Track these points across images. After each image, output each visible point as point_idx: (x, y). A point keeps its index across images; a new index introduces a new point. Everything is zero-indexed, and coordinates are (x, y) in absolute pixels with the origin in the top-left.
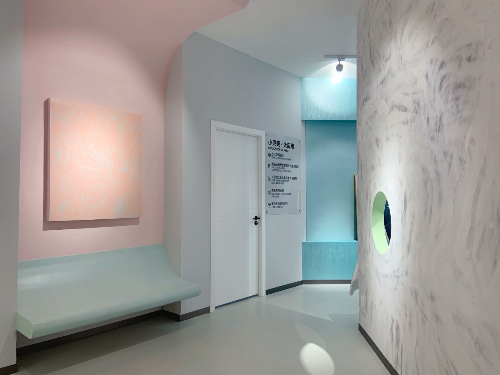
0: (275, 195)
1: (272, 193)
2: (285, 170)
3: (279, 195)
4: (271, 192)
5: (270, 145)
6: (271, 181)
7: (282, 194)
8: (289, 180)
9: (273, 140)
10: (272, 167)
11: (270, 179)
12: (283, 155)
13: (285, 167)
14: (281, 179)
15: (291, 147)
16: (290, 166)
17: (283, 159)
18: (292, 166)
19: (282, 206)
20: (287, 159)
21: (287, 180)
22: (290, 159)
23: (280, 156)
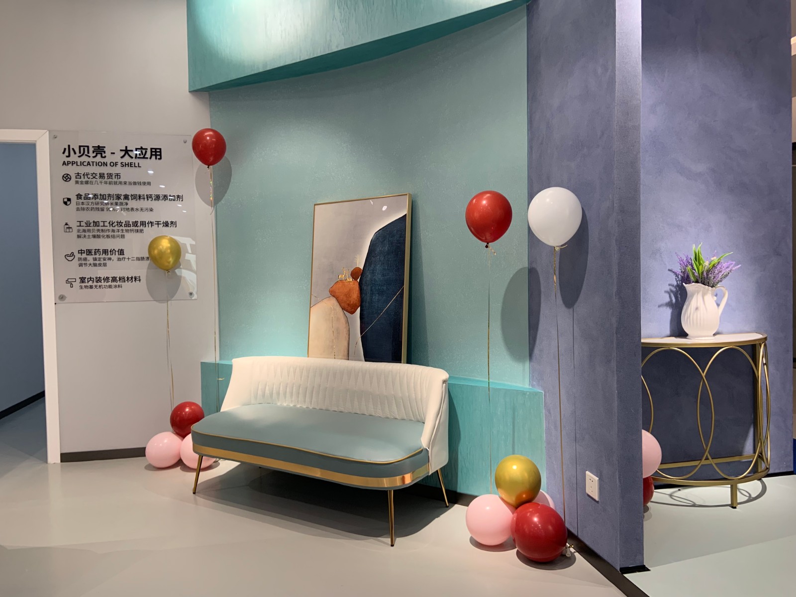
0: (92, 262)
1: (79, 258)
2: (129, 206)
3: (107, 262)
4: (77, 255)
5: (69, 156)
6: (75, 233)
7: (119, 259)
8: (146, 229)
9: (80, 147)
10: (77, 204)
11: (69, 228)
12: (118, 175)
13: (126, 201)
14: (111, 228)
15: (148, 155)
16: (149, 197)
17: (121, 183)
18: (158, 197)
19: (117, 284)
20: (135, 183)
21: (136, 228)
22: (149, 183)
23: (106, 177)
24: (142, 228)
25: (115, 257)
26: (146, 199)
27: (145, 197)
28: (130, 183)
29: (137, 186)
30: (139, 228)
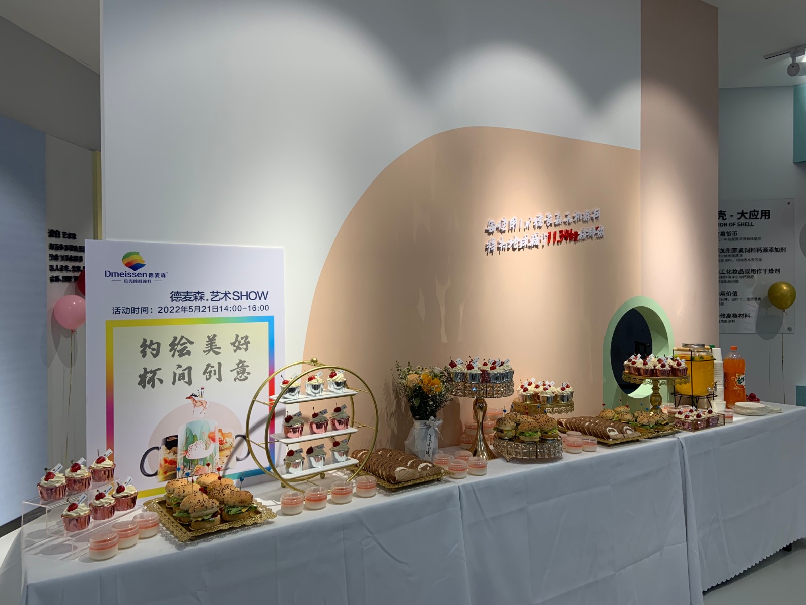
2: (743, 257)
3: (724, 301)
7: (733, 300)
8: (756, 275)
12: (735, 233)
13: (741, 253)
14: (729, 275)
15: (759, 216)
16: (759, 250)
17: (737, 239)
18: (766, 250)
19: (731, 319)
20: (748, 239)
21: (748, 275)
22: (759, 239)
23: (726, 235)
24: (752, 274)
25: (730, 298)
26: (756, 251)
27: (756, 249)
28: (745, 239)
29: (750, 242)
30: (750, 275)
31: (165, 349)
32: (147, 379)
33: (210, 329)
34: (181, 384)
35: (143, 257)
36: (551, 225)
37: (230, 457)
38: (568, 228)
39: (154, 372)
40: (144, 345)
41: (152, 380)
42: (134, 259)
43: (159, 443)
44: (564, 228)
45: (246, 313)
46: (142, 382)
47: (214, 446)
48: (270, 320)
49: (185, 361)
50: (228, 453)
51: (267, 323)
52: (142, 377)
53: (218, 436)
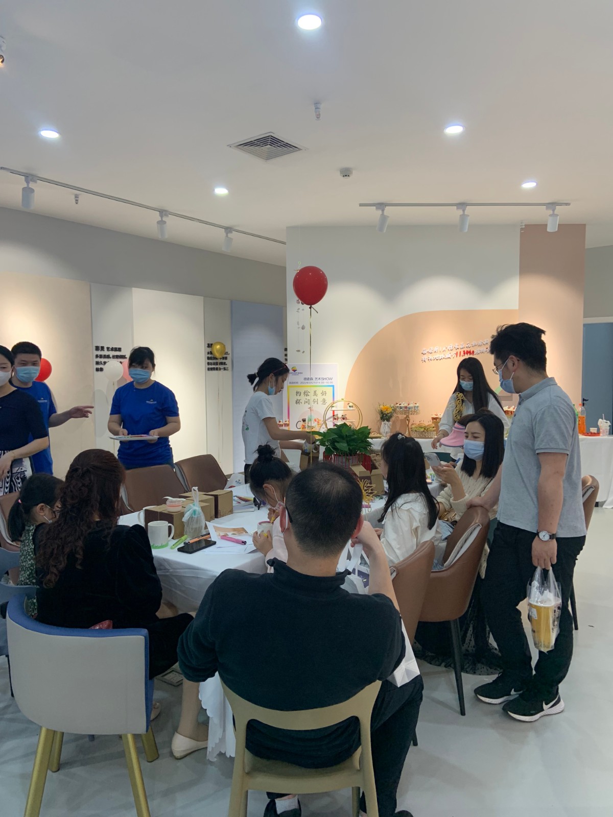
31: (302, 394)
32: (298, 402)
33: (315, 389)
34: (306, 404)
35: (297, 368)
36: (458, 349)
37: (321, 427)
38: (469, 350)
39: (299, 400)
40: (297, 393)
41: (299, 402)
42: (294, 369)
43: (301, 420)
44: (466, 350)
45: (325, 384)
46: (296, 403)
47: (316, 423)
48: (333, 386)
49: (308, 398)
50: (320, 425)
51: (332, 388)
52: (296, 401)
53: (317, 420)
